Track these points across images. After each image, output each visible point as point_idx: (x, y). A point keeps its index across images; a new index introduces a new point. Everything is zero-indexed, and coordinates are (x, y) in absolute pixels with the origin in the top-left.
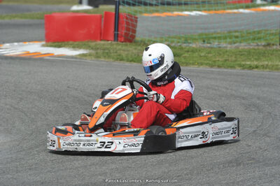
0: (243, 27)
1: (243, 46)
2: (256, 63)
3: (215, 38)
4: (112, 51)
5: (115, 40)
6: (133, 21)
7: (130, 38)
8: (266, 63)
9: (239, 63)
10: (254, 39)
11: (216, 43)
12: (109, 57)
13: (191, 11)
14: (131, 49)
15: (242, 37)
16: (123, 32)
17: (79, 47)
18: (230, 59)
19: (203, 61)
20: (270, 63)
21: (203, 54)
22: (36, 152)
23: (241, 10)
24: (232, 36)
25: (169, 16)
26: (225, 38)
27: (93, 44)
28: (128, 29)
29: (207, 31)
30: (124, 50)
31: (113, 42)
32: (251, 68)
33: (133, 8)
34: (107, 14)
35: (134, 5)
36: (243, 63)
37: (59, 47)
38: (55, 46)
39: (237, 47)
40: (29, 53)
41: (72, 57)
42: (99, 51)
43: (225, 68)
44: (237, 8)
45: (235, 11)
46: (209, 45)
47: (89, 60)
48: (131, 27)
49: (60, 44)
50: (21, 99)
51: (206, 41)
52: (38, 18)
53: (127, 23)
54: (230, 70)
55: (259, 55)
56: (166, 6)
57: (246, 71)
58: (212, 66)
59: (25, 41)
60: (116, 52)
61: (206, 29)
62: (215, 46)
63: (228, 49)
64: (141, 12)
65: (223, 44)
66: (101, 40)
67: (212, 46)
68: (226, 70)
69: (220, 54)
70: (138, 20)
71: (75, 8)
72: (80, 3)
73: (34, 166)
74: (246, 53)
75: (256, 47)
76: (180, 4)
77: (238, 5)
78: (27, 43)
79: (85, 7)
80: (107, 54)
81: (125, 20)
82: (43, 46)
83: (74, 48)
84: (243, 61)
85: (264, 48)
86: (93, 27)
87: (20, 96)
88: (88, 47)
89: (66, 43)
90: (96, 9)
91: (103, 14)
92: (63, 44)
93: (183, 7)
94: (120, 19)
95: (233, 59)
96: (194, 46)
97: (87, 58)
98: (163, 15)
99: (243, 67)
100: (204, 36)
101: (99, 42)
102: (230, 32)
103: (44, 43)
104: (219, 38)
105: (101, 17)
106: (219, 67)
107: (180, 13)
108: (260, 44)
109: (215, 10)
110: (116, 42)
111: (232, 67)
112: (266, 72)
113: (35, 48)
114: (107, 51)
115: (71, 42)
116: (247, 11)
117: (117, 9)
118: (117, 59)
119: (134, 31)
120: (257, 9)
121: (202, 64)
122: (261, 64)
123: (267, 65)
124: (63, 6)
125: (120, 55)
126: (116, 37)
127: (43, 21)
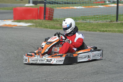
0: (100, 14)
1: (100, 22)
2: (106, 29)
3: (88, 18)
4: (43, 24)
5: (44, 19)
6: (52, 11)
7: (51, 19)
8: (110, 29)
9: (98, 29)
10: (105, 19)
11: (88, 21)
12: (41, 26)
13: (78, 6)
14: (51, 23)
15: (100, 18)
16: (47, 15)
17: (28, 22)
18: (94, 27)
19: (83, 29)
20: (112, 29)
21: (82, 25)
22: (9, 69)
23: (100, 6)
24: (95, 17)
25: (68, 9)
26: (92, 18)
27: (34, 21)
28: (50, 14)
29: (84, 15)
30: (48, 24)
31: (43, 20)
32: (103, 31)
33: (52, 5)
34: (40, 8)
35: (52, 4)
36: (100, 29)
37: (20, 22)
38: (18, 22)
39: (98, 22)
40: (6, 25)
41: (25, 27)
42: (37, 24)
43: (92, 31)
44: (97, 5)
45: (97, 6)
46: (85, 21)
47: (32, 28)
48: (51, 13)
49: (20, 21)
50: (3, 45)
51: (84, 20)
52: (10, 10)
53: (50, 12)
54: (94, 32)
55: (107, 26)
56: (66, 4)
57: (101, 33)
58: (86, 31)
59: (4, 19)
60: (45, 25)
61: (84, 14)
62: (88, 22)
63: (94, 23)
64: (55, 7)
65: (92, 21)
66: (38, 19)
67: (86, 22)
68: (92, 32)
69: (90, 26)
70: (54, 10)
71: (27, 5)
72: (29, 3)
73: (8, 74)
74: (101, 25)
75: (106, 22)
76: (73, 3)
77: (98, 4)
78: (6, 20)
79: (31, 5)
80: (41, 25)
81: (48, 10)
82: (12, 22)
83: (26, 22)
84: (100, 28)
85: (109, 23)
86: (35, 13)
87: (2, 44)
88: (32, 22)
89: (23, 20)
90: (36, 6)
91: (39, 8)
92: (21, 21)
93: (74, 5)
94: (47, 10)
95: (96, 27)
96: (79, 22)
97: (32, 27)
98: (65, 8)
99: (100, 31)
100: (83, 18)
101: (37, 20)
102: (94, 16)
103: (13, 20)
104: (90, 18)
105: (38, 9)
106: (90, 31)
107: (73, 7)
108: (107, 21)
109: (88, 6)
110: (44, 20)
111: (96, 31)
112: (110, 33)
113: (9, 22)
114: (40, 24)
115: (25, 20)
116: (102, 6)
117: (45, 6)
118: (45, 28)
119: (53, 15)
120: (107, 5)
121: (82, 30)
122: (108, 30)
123: (111, 30)
124: (21, 4)
125: (46, 26)
126: (45, 18)
127: (12, 11)
